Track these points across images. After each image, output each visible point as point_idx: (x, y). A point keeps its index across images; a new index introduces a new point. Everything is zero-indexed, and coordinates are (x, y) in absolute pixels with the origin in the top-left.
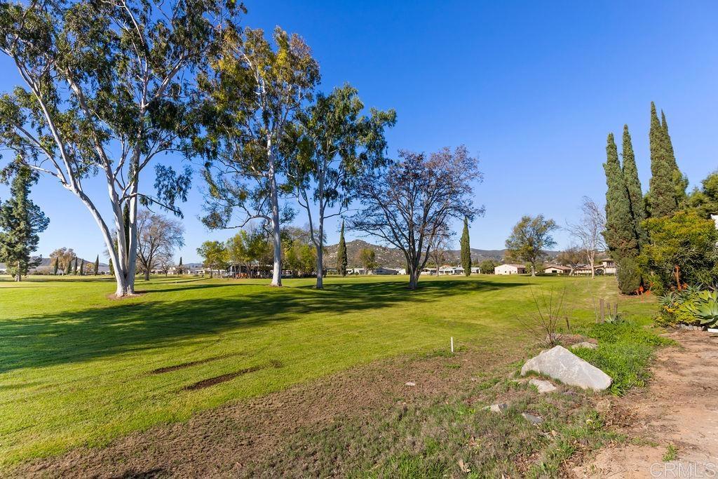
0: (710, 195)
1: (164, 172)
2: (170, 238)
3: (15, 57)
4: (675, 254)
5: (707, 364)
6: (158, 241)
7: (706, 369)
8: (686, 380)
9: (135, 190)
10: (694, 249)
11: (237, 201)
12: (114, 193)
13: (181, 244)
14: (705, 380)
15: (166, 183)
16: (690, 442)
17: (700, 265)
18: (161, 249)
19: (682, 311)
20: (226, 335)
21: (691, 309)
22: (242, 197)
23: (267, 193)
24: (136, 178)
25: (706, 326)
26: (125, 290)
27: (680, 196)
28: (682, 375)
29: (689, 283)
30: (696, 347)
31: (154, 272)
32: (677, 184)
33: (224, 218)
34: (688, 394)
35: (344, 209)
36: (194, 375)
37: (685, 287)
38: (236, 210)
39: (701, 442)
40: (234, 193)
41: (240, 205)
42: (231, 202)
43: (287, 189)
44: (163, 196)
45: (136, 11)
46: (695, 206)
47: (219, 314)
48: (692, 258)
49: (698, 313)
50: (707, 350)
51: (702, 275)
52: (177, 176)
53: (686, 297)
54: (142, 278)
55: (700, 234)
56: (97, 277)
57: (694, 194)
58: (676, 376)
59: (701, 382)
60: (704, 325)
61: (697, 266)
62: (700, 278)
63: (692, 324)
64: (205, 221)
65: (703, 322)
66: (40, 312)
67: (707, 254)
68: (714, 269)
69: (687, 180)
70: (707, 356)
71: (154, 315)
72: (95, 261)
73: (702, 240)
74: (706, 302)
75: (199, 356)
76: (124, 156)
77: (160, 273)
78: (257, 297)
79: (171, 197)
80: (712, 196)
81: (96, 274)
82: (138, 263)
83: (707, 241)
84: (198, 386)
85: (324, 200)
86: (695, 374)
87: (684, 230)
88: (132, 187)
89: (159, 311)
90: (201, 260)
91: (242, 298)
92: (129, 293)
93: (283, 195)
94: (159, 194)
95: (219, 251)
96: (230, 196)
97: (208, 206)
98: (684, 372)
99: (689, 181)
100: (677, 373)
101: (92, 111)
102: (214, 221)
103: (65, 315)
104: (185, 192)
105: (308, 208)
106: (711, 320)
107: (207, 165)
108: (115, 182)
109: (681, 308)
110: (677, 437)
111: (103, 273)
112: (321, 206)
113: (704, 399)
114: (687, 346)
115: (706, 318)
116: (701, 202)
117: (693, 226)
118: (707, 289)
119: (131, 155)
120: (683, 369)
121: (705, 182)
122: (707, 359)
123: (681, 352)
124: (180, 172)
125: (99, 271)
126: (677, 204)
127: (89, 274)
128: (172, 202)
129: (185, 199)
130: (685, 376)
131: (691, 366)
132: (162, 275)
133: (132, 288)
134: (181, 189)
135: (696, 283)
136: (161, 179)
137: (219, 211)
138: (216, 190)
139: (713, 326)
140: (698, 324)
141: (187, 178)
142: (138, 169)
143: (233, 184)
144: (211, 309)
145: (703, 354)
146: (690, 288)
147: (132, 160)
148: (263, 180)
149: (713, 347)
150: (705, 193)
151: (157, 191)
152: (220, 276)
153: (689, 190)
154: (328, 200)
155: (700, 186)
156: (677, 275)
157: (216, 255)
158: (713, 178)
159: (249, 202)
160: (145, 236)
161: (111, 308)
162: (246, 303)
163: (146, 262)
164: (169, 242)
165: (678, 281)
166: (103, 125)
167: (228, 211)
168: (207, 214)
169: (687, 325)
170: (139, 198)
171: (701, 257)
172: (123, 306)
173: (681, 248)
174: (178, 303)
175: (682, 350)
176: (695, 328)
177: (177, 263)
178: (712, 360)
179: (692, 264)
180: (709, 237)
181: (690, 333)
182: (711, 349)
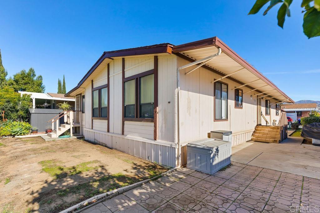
0: (16, 82)
4: (3, 106)
5: (16, 149)
7: (16, 150)
8: (8, 156)
10: (12, 104)
14: (16, 154)
16: (14, 174)
17: (13, 111)
19: (4, 131)
21: (8, 129)
25: (14, 136)
27: (3, 79)
28: (6, 155)
29: (7, 119)
30: (10, 144)
32: (2, 73)
34: (10, 161)
37: (6, 120)
39: (18, 173)
46: (9, 85)
48: (10, 108)
49: (11, 131)
50: (15, 144)
51: (14, 115)
53: (6, 125)
55: (14, 98)
57: (10, 80)
58: (4, 156)
59: (15, 155)
60: (13, 135)
61: (12, 111)
62: (13, 116)
63: (8, 136)
65: (13, 134)
67: (16, 107)
68: (18, 113)
69: (7, 73)
70: (15, 146)
73: (15, 101)
74: (15, 126)
80: (17, 83)
83: (17, 101)
86: (12, 153)
87: (8, 96)
98: (7, 154)
99: (8, 73)
100: (4, 155)
106: (16, 133)
109: (4, 129)
110: (9, 175)
113: (17, 160)
114: (7, 144)
115: (14, 132)
116: (12, 84)
117: (12, 94)
118: (15, 121)
120: (7, 153)
121: (15, 76)
122: (15, 147)
123: (5, 147)
126: (1, 83)
130: (8, 155)
131: (10, 151)
135: (11, 118)
139: (17, 135)
140: (11, 135)
145: (13, 146)
146: (8, 121)
149: (17, 143)
150: (14, 81)
153: (7, 78)
155: (13, 77)
156: (3, 115)
158: (18, 75)
165: (3, 118)
169: (6, 136)
171: (14, 108)
173: (6, 103)
175: (5, 146)
176: (9, 137)
178: (18, 147)
179: (10, 110)
180: (18, 100)
181: (7, 140)
182: (17, 144)
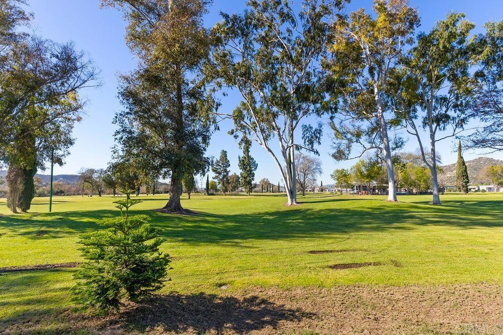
1: (306, 128)
2: (314, 169)
3: (239, 87)
6: (307, 172)
9: (292, 142)
11: (354, 139)
12: (282, 146)
13: (321, 172)
15: (308, 135)
18: (310, 176)
22: (358, 135)
23: (379, 129)
24: (292, 135)
26: (292, 201)
31: (307, 191)
33: (346, 152)
38: (354, 145)
40: (352, 134)
41: (357, 141)
42: (350, 141)
43: (396, 122)
44: (307, 143)
45: (284, 38)
47: (348, 220)
52: (314, 129)
54: (301, 194)
56: (280, 194)
64: (333, 156)
66: (257, 211)
71: (308, 217)
72: (278, 185)
75: (335, 247)
76: (285, 124)
77: (310, 191)
78: (376, 209)
79: (312, 143)
81: (279, 192)
82: (298, 186)
84: (335, 267)
85: (434, 125)
88: (291, 141)
89: (310, 215)
90: (334, 182)
91: (364, 210)
92: (294, 203)
93: (392, 128)
94: (305, 142)
95: (345, 176)
96: (349, 136)
97: (335, 145)
101: (269, 103)
102: (339, 155)
103: (267, 213)
104: (319, 138)
105: (417, 135)
107: (332, 118)
108: (283, 140)
111: (282, 192)
112: (431, 131)
124: (315, 126)
125: (280, 191)
127: (276, 192)
128: (312, 147)
129: (319, 143)
132: (311, 193)
133: (295, 200)
134: (317, 137)
136: (305, 133)
137: (343, 147)
138: (339, 134)
141: (320, 130)
142: (293, 130)
143: (351, 127)
144: (342, 216)
147: (289, 125)
148: (373, 120)
151: (303, 141)
152: (347, 193)
154: (438, 125)
157: (344, 178)
159: (364, 139)
160: (300, 169)
161: (286, 211)
162: (367, 213)
163: (302, 185)
164: (314, 172)
166: (275, 109)
167: (349, 147)
168: (335, 151)
170: (294, 147)
172: (292, 211)
174: (321, 210)
177: (320, 185)
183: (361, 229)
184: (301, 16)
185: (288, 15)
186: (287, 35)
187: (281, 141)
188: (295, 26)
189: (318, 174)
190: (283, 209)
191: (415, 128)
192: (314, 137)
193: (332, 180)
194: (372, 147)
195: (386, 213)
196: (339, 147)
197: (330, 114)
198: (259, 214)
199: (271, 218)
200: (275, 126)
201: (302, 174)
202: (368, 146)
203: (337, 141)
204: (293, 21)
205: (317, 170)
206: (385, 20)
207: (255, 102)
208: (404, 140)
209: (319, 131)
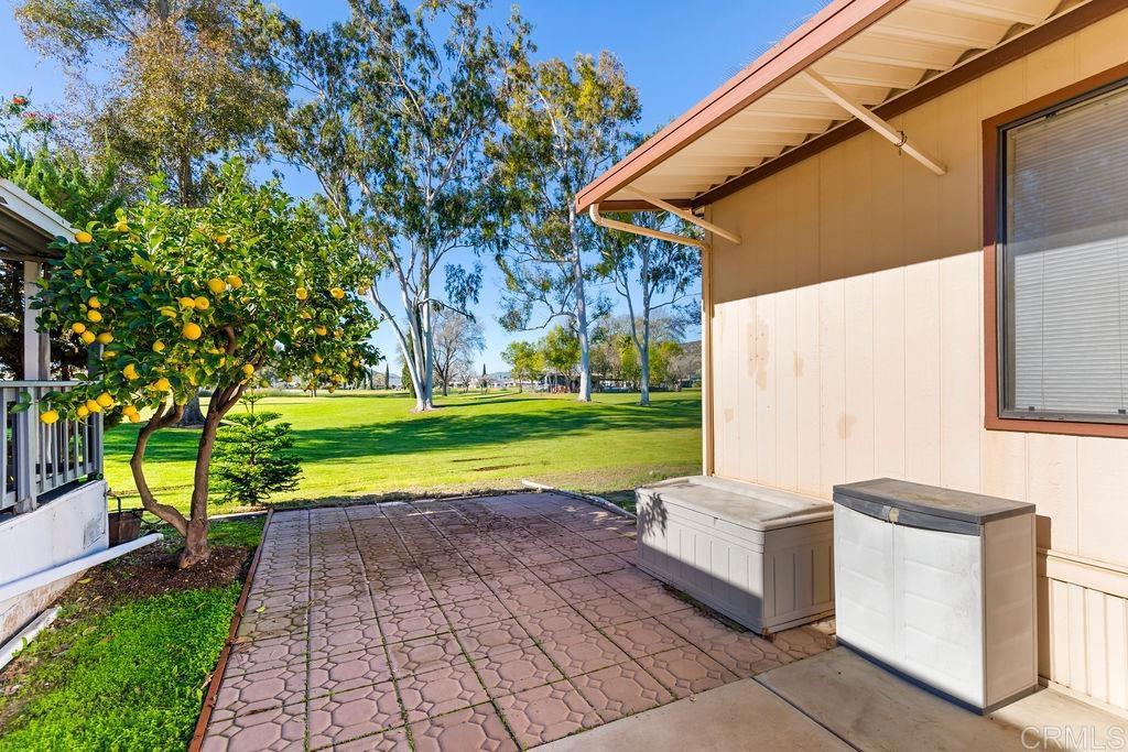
1: (454, 272)
2: (469, 339)
3: (318, 173)
6: (454, 344)
9: (427, 295)
11: (538, 294)
12: (408, 300)
13: (482, 347)
15: (456, 284)
18: (459, 354)
20: (512, 444)
22: (545, 287)
23: (573, 280)
24: (427, 281)
26: (425, 403)
31: (452, 385)
33: (524, 317)
35: (679, 294)
36: (479, 465)
40: (534, 284)
41: (541, 298)
42: (531, 297)
43: (603, 271)
44: (454, 299)
45: (414, 82)
47: (512, 429)
52: (467, 275)
54: (439, 393)
56: (389, 392)
64: (502, 321)
66: (358, 423)
71: (453, 428)
72: (384, 372)
75: (486, 455)
76: (414, 255)
77: (460, 385)
78: (558, 413)
79: (463, 299)
81: (388, 388)
82: (435, 373)
84: (482, 469)
85: (650, 285)
88: (424, 292)
89: (456, 424)
90: (508, 368)
91: (539, 414)
92: (429, 407)
93: (599, 279)
94: (450, 297)
95: (529, 355)
96: (530, 287)
97: (504, 302)
101: (380, 208)
102: (512, 321)
103: (378, 426)
104: (476, 292)
105: (628, 296)
107: (498, 258)
108: (408, 287)
111: (394, 387)
112: (646, 293)
119: (420, 257)
124: (470, 270)
125: (390, 385)
127: (379, 388)
128: (463, 306)
129: (476, 300)
132: (462, 389)
133: (431, 402)
134: (471, 289)
136: (451, 280)
137: (519, 307)
138: (514, 281)
141: (478, 277)
142: (428, 273)
143: (533, 271)
144: (506, 423)
147: (422, 264)
148: (566, 266)
151: (447, 294)
152: (531, 389)
154: (656, 284)
157: (526, 361)
159: (552, 295)
160: (439, 337)
161: (415, 421)
162: (543, 419)
163: (442, 372)
164: (467, 344)
166: (390, 219)
167: (528, 307)
168: (504, 313)
170: (431, 303)
172: (424, 420)
174: (475, 417)
177: (480, 373)
183: (528, 437)
184: (449, 49)
185: (423, 46)
186: (419, 76)
187: (405, 289)
188: (437, 66)
189: (476, 351)
190: (408, 417)
191: (626, 286)
192: (466, 287)
193: (504, 363)
194: (562, 313)
195: (568, 418)
196: (512, 307)
197: (495, 249)
198: (364, 427)
199: (388, 431)
200: (392, 258)
201: (443, 349)
202: (557, 308)
203: (506, 294)
204: (433, 59)
205: (474, 342)
206: (592, 95)
207: (348, 201)
208: (613, 302)
209: (475, 280)
